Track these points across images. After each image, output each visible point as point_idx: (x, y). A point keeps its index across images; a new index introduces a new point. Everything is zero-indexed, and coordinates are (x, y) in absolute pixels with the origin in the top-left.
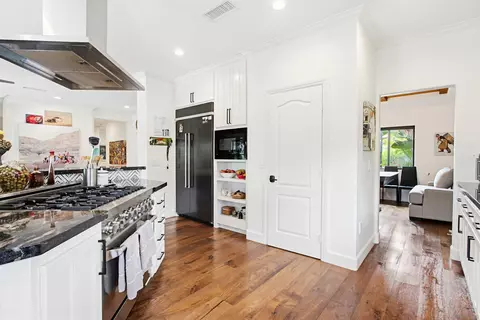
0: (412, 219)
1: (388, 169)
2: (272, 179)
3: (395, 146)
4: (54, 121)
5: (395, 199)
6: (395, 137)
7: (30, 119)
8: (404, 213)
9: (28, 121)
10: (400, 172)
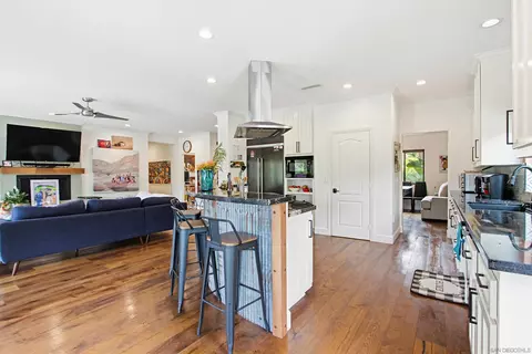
0: (424, 220)
1: (405, 184)
2: (335, 191)
3: (409, 165)
4: (119, 145)
5: (410, 208)
6: (410, 158)
7: (101, 144)
8: (418, 217)
9: (100, 146)
10: (413, 186)
